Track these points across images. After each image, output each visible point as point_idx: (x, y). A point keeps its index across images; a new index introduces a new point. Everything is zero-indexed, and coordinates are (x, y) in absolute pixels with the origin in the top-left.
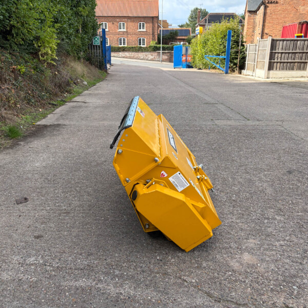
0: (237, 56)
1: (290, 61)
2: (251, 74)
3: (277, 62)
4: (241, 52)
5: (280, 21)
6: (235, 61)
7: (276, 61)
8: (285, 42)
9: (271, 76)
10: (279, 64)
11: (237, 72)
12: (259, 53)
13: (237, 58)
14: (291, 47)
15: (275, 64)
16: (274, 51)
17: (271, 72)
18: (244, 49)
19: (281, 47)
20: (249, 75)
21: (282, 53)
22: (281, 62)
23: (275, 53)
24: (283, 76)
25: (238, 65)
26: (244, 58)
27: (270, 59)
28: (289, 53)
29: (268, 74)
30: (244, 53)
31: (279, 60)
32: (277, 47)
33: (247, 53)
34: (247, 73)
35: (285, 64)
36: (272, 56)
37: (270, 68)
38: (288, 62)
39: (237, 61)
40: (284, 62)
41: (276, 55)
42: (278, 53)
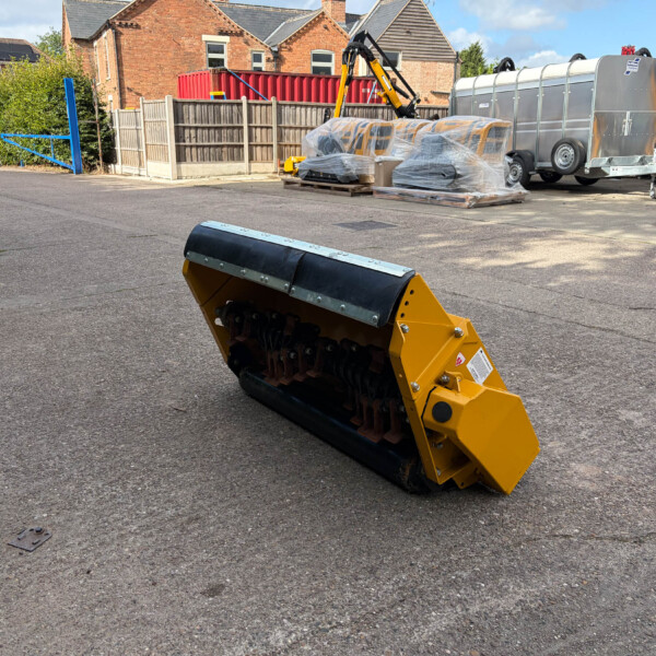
0: (95, 134)
1: (213, 143)
2: (137, 172)
3: (191, 147)
4: (101, 127)
5: (152, 65)
6: (93, 146)
7: (187, 143)
8: (198, 107)
9: (184, 174)
10: (194, 149)
11: (100, 168)
12: (148, 129)
13: (96, 140)
14: (211, 118)
15: (188, 150)
16: (180, 124)
17: (183, 165)
18: (106, 120)
19: (192, 116)
20: (130, 175)
21: (196, 128)
22: (197, 147)
23: (184, 128)
24: (206, 173)
25: (100, 155)
26: (109, 140)
27: (177, 140)
28: (209, 128)
29: (179, 169)
30: (108, 129)
31: (193, 143)
32: (186, 117)
33: (116, 127)
34: (125, 171)
35: (206, 150)
36: (179, 135)
37: (180, 158)
38: (210, 146)
39: (97, 145)
40: (204, 147)
41: (187, 131)
42: (190, 128)
